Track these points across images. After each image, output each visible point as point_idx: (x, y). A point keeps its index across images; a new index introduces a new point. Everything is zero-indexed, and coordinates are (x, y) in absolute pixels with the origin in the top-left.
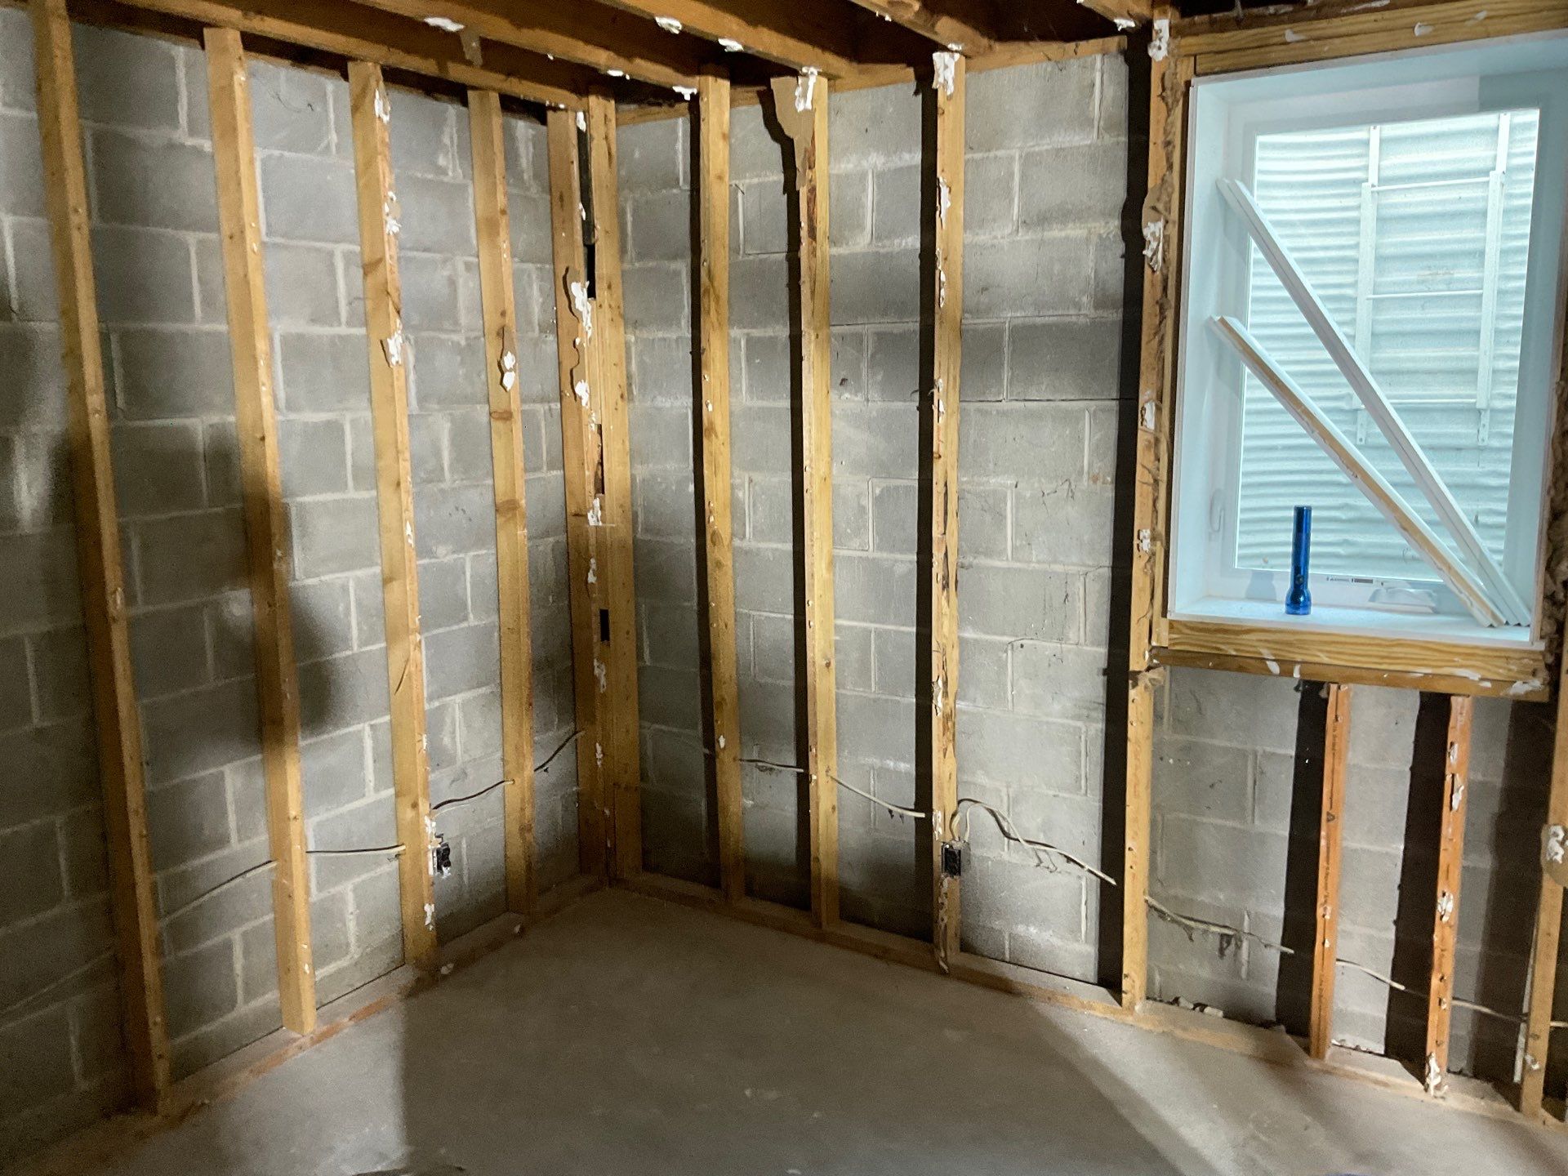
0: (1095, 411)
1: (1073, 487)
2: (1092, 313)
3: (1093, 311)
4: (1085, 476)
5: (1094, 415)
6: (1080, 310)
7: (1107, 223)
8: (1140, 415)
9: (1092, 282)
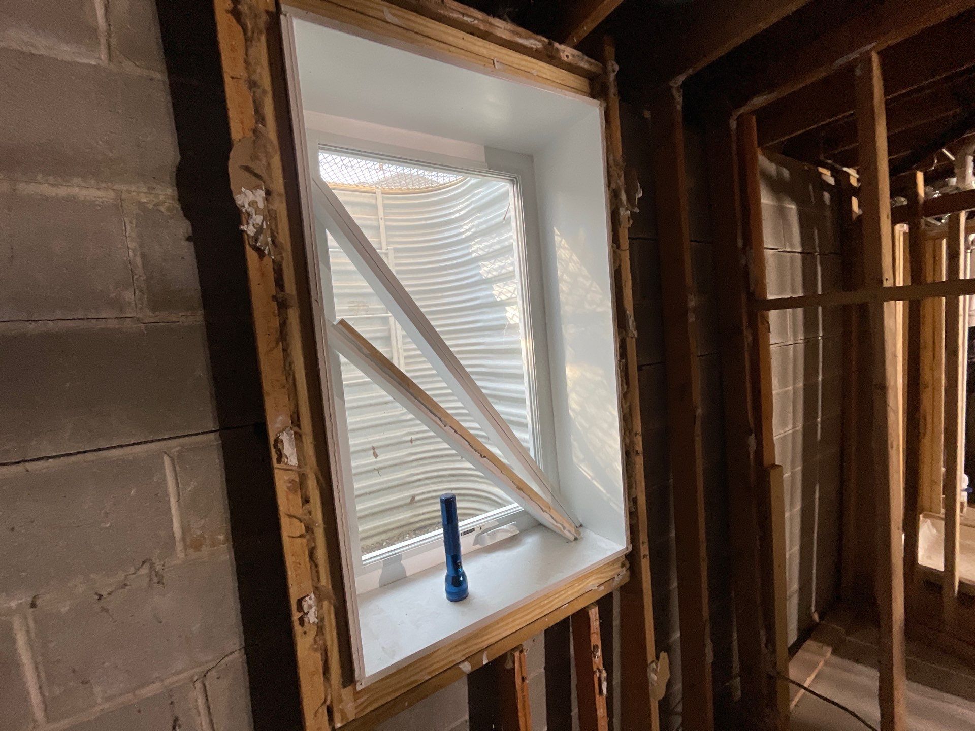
0: (180, 453)
1: (158, 567)
2: (148, 315)
3: (149, 313)
4: (179, 546)
5: (179, 460)
6: (121, 310)
7: (152, 188)
8: (273, 450)
9: (139, 270)
